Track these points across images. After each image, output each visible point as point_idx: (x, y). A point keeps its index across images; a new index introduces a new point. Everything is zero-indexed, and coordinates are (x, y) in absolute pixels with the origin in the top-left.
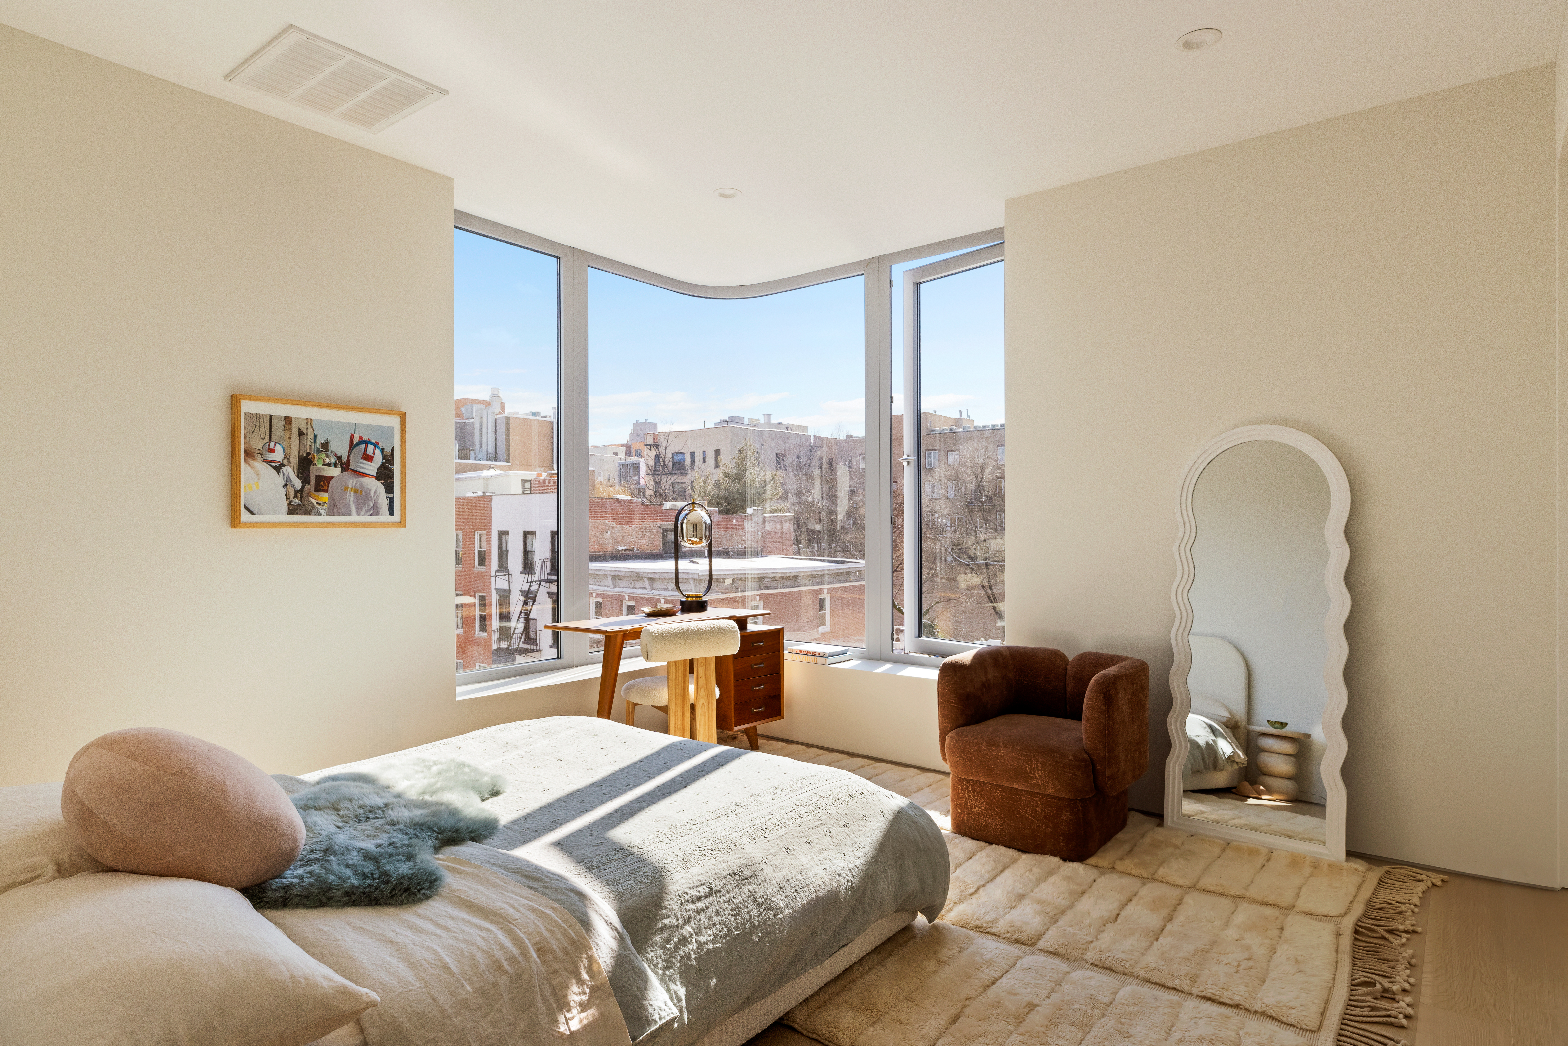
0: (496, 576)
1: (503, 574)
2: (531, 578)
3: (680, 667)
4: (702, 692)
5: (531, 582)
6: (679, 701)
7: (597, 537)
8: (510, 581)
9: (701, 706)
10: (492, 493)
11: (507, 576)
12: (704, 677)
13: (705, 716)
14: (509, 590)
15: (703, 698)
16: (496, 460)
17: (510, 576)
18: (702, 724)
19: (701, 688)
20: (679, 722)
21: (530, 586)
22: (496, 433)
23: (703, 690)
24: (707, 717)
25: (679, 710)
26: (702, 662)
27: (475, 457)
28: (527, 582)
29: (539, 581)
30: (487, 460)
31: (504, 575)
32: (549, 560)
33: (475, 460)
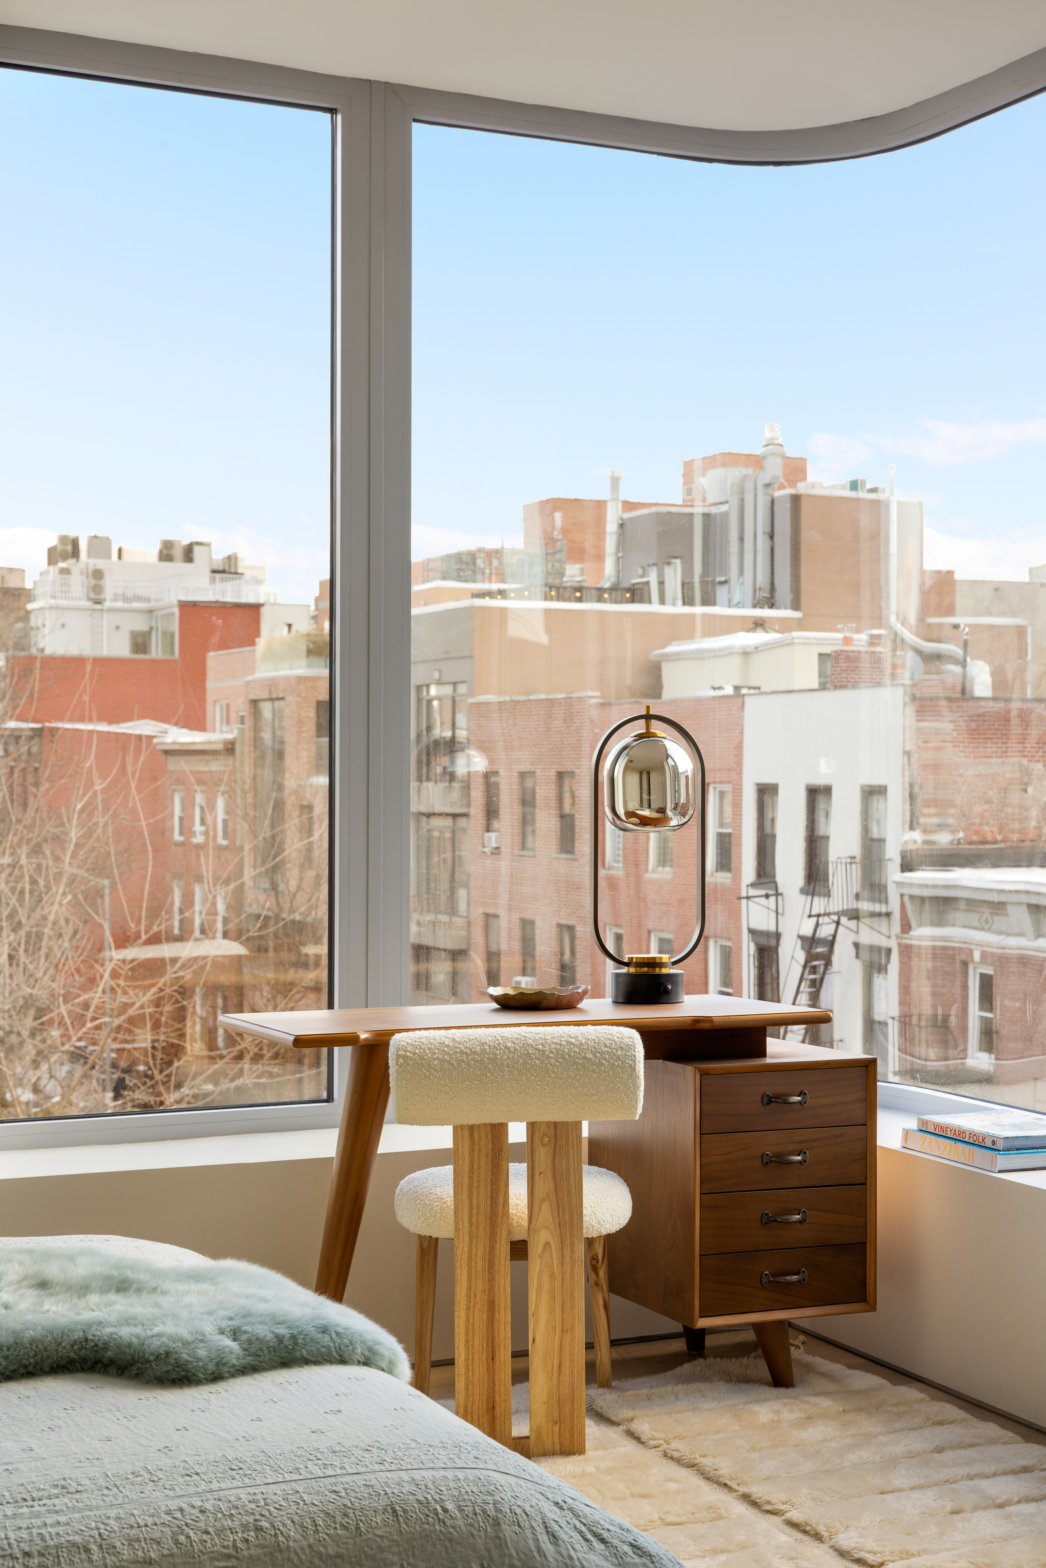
0: (748, 898)
1: (763, 892)
2: (819, 904)
3: (483, 1142)
4: (546, 1213)
5: (819, 916)
6: (481, 1229)
7: (989, 802)
8: (780, 911)
9: (540, 1249)
10: (755, 688)
11: (772, 899)
12: (549, 1174)
13: (552, 1276)
14: (778, 936)
15: (546, 1227)
16: (772, 606)
17: (780, 898)
18: (545, 1296)
19: (543, 1200)
20: (480, 1285)
21: (817, 925)
22: (772, 537)
23: (546, 1207)
24: (559, 1278)
25: (480, 1253)
26: (545, 1135)
27: (730, 601)
28: (810, 916)
29: (837, 913)
30: (755, 606)
31: (767, 896)
32: (858, 860)
33: (730, 606)
